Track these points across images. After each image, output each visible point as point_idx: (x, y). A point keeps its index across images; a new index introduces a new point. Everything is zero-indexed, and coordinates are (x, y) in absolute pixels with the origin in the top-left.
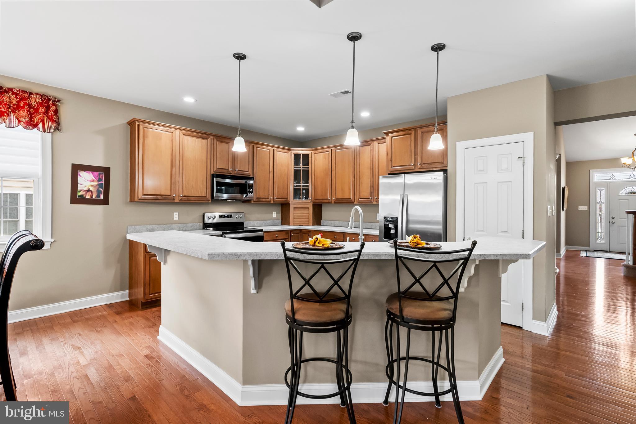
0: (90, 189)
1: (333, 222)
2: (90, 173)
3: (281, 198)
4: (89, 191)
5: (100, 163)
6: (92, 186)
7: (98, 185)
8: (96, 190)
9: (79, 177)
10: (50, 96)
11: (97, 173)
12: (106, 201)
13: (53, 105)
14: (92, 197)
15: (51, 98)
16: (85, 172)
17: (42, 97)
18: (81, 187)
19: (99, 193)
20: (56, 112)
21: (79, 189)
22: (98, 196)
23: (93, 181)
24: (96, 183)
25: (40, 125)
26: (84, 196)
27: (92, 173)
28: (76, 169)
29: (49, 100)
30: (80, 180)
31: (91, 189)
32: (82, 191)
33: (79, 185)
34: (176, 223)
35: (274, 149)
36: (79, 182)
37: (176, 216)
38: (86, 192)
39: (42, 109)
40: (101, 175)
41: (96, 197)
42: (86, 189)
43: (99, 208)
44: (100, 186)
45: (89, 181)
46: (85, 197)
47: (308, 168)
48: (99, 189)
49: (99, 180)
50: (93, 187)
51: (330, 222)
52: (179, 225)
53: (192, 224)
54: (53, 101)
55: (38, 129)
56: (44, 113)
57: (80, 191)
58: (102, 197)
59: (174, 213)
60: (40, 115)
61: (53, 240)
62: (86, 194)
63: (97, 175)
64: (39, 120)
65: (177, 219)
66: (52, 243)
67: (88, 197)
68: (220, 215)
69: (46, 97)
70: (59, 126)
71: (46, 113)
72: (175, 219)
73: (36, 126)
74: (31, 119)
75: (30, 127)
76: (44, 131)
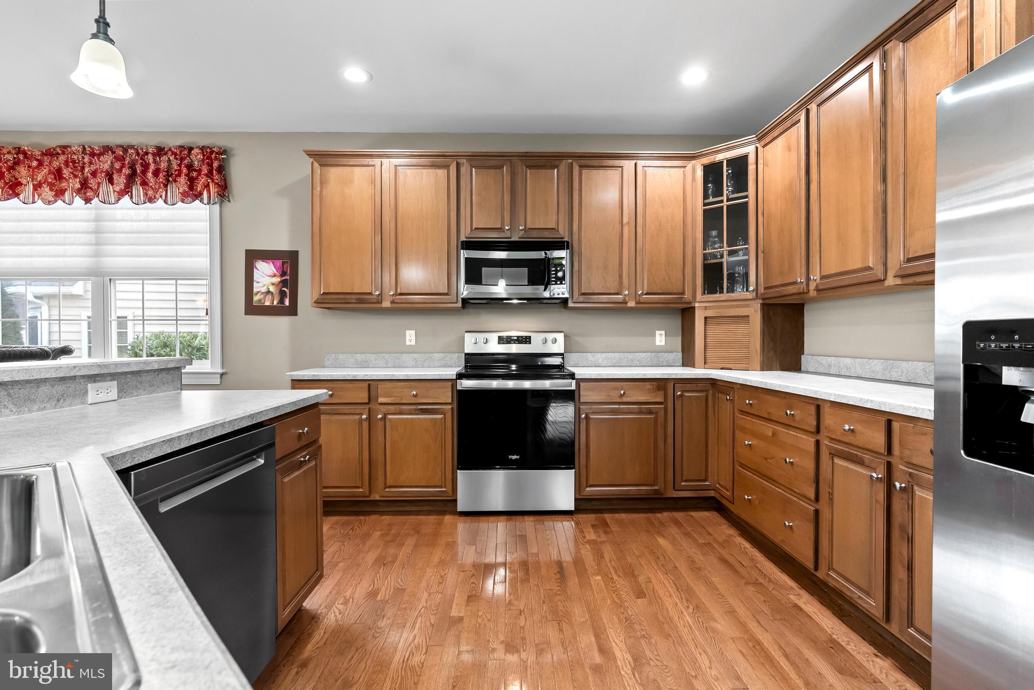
0: (270, 290)
1: (832, 360)
2: (269, 263)
3: (659, 291)
4: (268, 292)
5: (283, 245)
6: (273, 284)
7: (282, 282)
8: (278, 291)
9: (255, 270)
10: (214, 147)
11: (279, 263)
12: (292, 311)
13: (216, 159)
14: (273, 303)
15: (215, 149)
16: (263, 261)
17: (202, 150)
18: (257, 288)
19: (283, 295)
20: (221, 169)
21: (255, 290)
22: (282, 301)
23: (275, 276)
24: (277, 280)
25: (205, 193)
26: (263, 301)
27: (273, 263)
28: (253, 257)
29: (212, 152)
30: (257, 275)
31: (272, 289)
32: (260, 293)
33: (255, 283)
34: (410, 350)
35: (636, 164)
36: (255, 278)
37: (410, 337)
38: (265, 294)
39: (205, 170)
40: (285, 266)
41: (278, 303)
42: (264, 290)
43: (283, 322)
44: (284, 283)
45: (268, 276)
46: (264, 303)
47: (746, 197)
48: (283, 289)
49: (283, 274)
50: (274, 286)
51: (825, 361)
52: (416, 355)
53: (442, 354)
54: (217, 153)
55: (202, 201)
56: (207, 175)
57: (256, 294)
58: (287, 303)
59: (407, 331)
60: (203, 178)
61: (224, 371)
62: (265, 297)
63: (280, 265)
64: (202, 187)
65: (413, 343)
66: (224, 376)
67: (267, 303)
68: (499, 337)
69: (208, 150)
70: (224, 191)
71: (210, 175)
72: (408, 343)
73: (198, 196)
74: (191, 187)
75: (190, 199)
76: (209, 203)
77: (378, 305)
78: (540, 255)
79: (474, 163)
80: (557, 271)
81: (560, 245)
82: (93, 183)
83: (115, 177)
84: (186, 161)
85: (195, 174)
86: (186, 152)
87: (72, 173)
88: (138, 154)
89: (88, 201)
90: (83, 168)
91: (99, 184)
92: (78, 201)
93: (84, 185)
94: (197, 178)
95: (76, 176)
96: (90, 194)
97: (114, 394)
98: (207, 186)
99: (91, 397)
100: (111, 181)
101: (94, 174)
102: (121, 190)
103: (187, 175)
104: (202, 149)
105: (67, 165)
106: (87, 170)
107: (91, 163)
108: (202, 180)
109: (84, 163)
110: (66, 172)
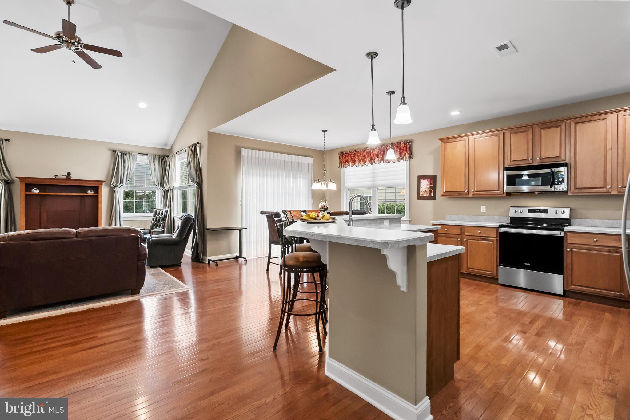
2: (426, 180)
4: (426, 191)
5: (431, 173)
6: (427, 188)
7: (430, 187)
8: (429, 190)
9: (421, 183)
11: (429, 180)
12: (434, 198)
14: (427, 195)
15: (408, 141)
16: (424, 180)
19: (430, 192)
20: (410, 148)
21: (421, 190)
22: (430, 194)
23: (428, 185)
24: (429, 186)
25: (405, 157)
28: (420, 178)
30: (421, 185)
31: (427, 190)
33: (421, 188)
34: (483, 214)
35: (618, 115)
37: (483, 209)
38: (424, 192)
39: (405, 149)
40: (432, 181)
42: (424, 190)
43: (431, 202)
44: (431, 187)
45: (426, 185)
48: (431, 190)
49: (431, 184)
52: (486, 217)
53: (499, 217)
54: (409, 143)
55: (404, 160)
56: (405, 151)
57: (421, 192)
58: (432, 195)
59: (482, 206)
61: (410, 220)
65: (485, 211)
66: (410, 222)
67: (425, 195)
68: (529, 210)
69: (406, 142)
70: (411, 156)
71: (406, 151)
72: (482, 211)
73: (402, 158)
74: (400, 156)
75: (400, 160)
76: (406, 160)
77: (467, 196)
78: (548, 171)
79: (512, 132)
80: (559, 178)
81: (561, 165)
82: (373, 158)
83: (379, 155)
84: (399, 147)
85: (402, 151)
86: (399, 144)
87: (368, 156)
88: (385, 147)
89: (372, 164)
90: (371, 154)
91: (375, 158)
92: (370, 164)
93: (371, 159)
94: (402, 152)
95: (369, 157)
96: (372, 162)
97: (388, 224)
98: (405, 154)
99: (385, 224)
100: (378, 157)
101: (373, 155)
102: (381, 160)
103: (400, 152)
104: (404, 142)
105: (367, 153)
106: (372, 154)
107: (373, 152)
108: (404, 153)
109: (371, 152)
110: (366, 156)
